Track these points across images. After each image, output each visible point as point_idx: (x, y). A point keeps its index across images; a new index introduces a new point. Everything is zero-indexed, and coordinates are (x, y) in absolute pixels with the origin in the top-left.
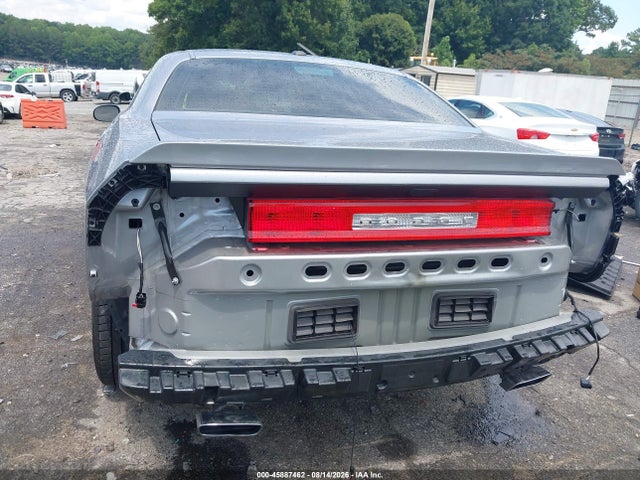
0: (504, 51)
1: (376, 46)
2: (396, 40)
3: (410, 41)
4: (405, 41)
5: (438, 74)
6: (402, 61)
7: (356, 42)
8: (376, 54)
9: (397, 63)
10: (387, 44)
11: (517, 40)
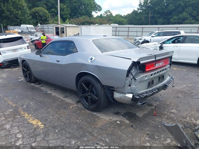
0: (75, 18)
1: (37, 17)
2: (44, 16)
3: (48, 16)
4: (47, 16)
5: (66, 27)
6: (47, 22)
7: (31, 17)
8: (38, 20)
9: (45, 23)
10: (41, 17)
11: (78, 15)
